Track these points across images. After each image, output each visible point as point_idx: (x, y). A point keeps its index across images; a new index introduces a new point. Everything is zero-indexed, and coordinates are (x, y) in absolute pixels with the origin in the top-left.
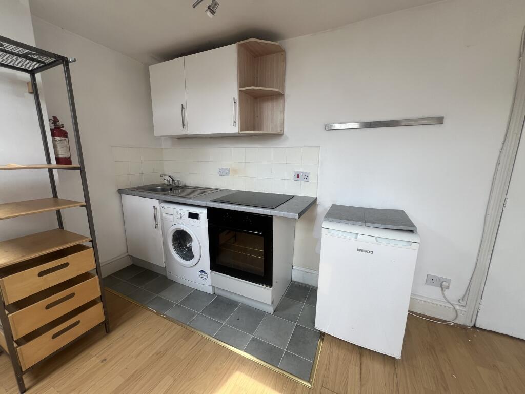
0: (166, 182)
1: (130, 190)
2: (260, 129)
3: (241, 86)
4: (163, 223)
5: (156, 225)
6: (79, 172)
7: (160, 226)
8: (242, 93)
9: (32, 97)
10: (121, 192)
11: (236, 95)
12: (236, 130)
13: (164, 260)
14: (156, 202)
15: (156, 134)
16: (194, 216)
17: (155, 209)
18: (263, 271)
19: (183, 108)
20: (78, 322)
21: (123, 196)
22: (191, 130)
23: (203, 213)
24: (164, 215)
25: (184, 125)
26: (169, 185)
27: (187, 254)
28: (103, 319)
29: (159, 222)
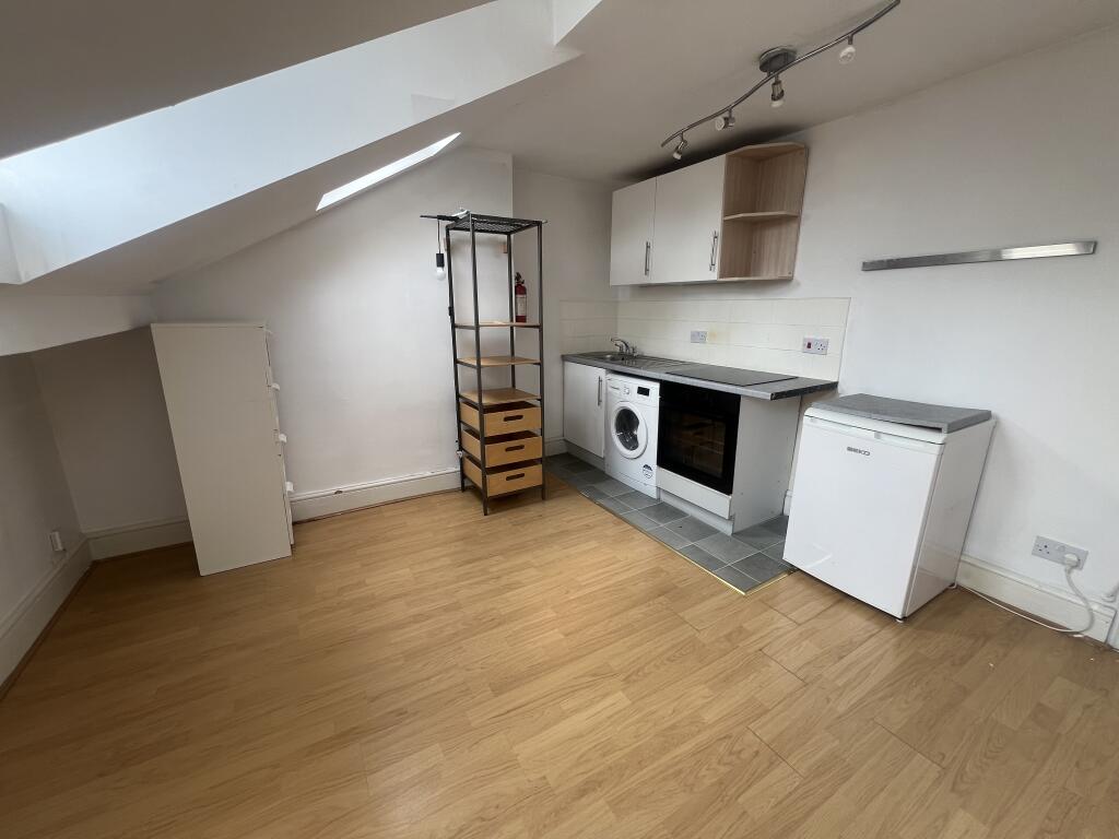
0: (618, 349)
1: (574, 356)
2: (757, 271)
3: (726, 212)
4: (607, 401)
5: (600, 401)
6: (538, 330)
7: (603, 404)
8: (725, 223)
9: (506, 257)
10: (565, 358)
11: (718, 228)
12: (714, 276)
13: (603, 448)
14: (601, 372)
15: (613, 282)
16: (644, 391)
17: (600, 381)
18: (720, 470)
19: (648, 247)
20: (522, 475)
21: (566, 363)
22: (657, 278)
23: (655, 388)
24: (610, 389)
25: (647, 270)
26: (621, 353)
27: (632, 443)
28: (540, 483)
29: (603, 398)
